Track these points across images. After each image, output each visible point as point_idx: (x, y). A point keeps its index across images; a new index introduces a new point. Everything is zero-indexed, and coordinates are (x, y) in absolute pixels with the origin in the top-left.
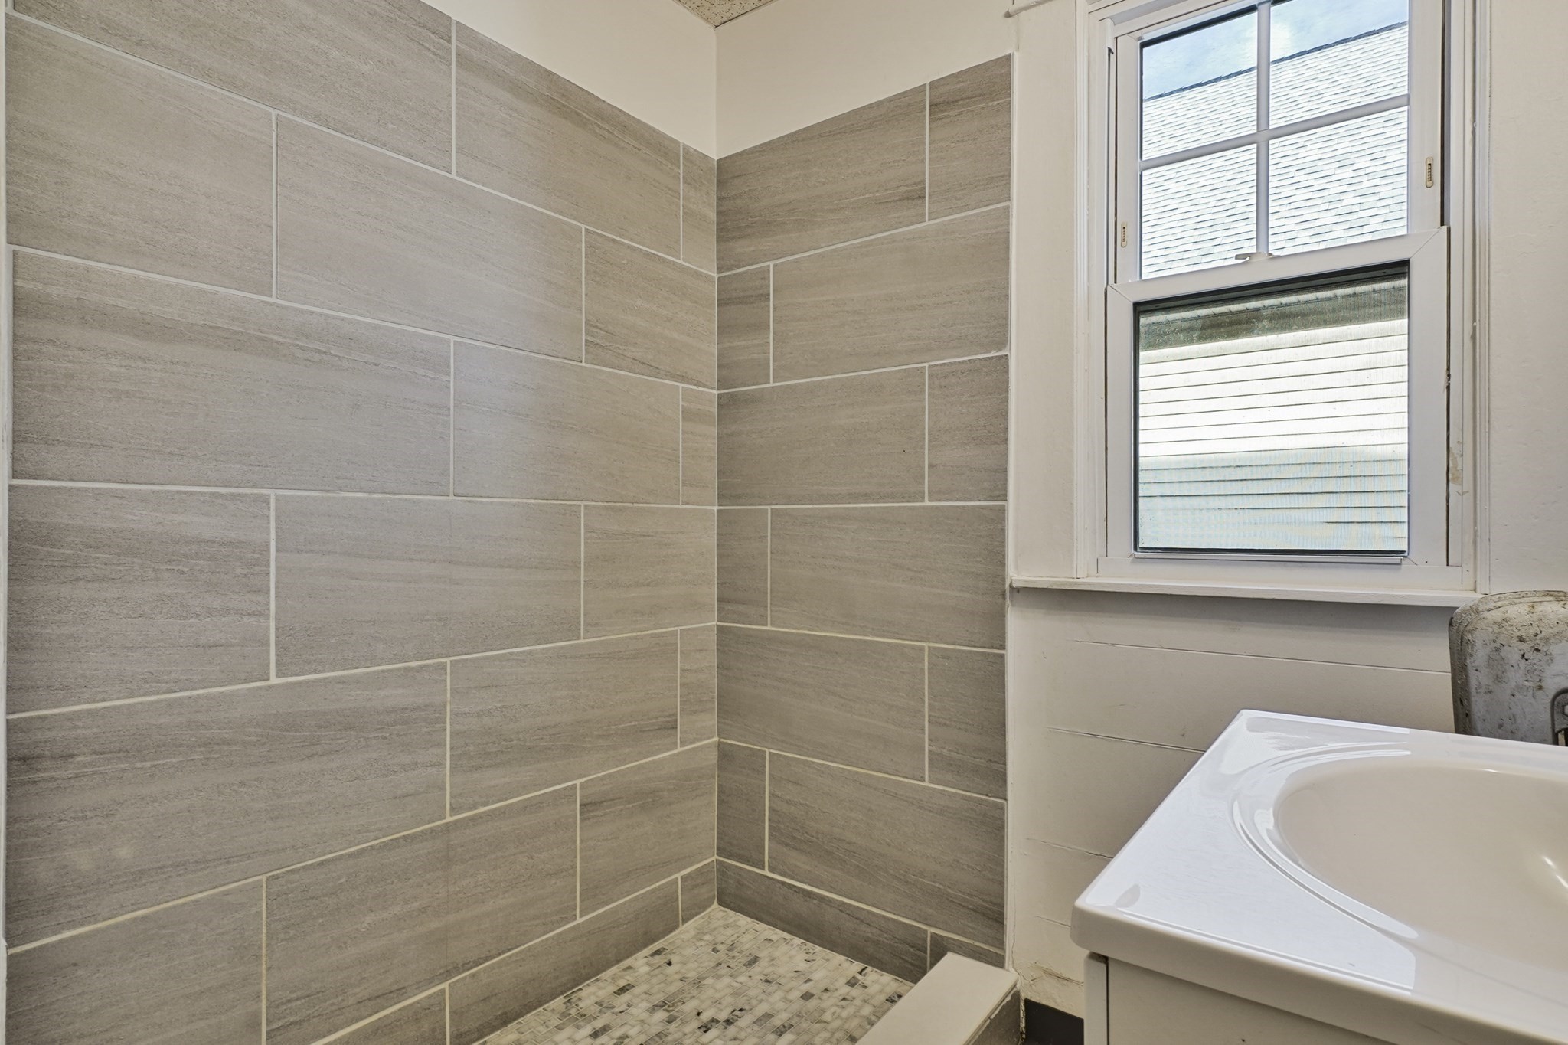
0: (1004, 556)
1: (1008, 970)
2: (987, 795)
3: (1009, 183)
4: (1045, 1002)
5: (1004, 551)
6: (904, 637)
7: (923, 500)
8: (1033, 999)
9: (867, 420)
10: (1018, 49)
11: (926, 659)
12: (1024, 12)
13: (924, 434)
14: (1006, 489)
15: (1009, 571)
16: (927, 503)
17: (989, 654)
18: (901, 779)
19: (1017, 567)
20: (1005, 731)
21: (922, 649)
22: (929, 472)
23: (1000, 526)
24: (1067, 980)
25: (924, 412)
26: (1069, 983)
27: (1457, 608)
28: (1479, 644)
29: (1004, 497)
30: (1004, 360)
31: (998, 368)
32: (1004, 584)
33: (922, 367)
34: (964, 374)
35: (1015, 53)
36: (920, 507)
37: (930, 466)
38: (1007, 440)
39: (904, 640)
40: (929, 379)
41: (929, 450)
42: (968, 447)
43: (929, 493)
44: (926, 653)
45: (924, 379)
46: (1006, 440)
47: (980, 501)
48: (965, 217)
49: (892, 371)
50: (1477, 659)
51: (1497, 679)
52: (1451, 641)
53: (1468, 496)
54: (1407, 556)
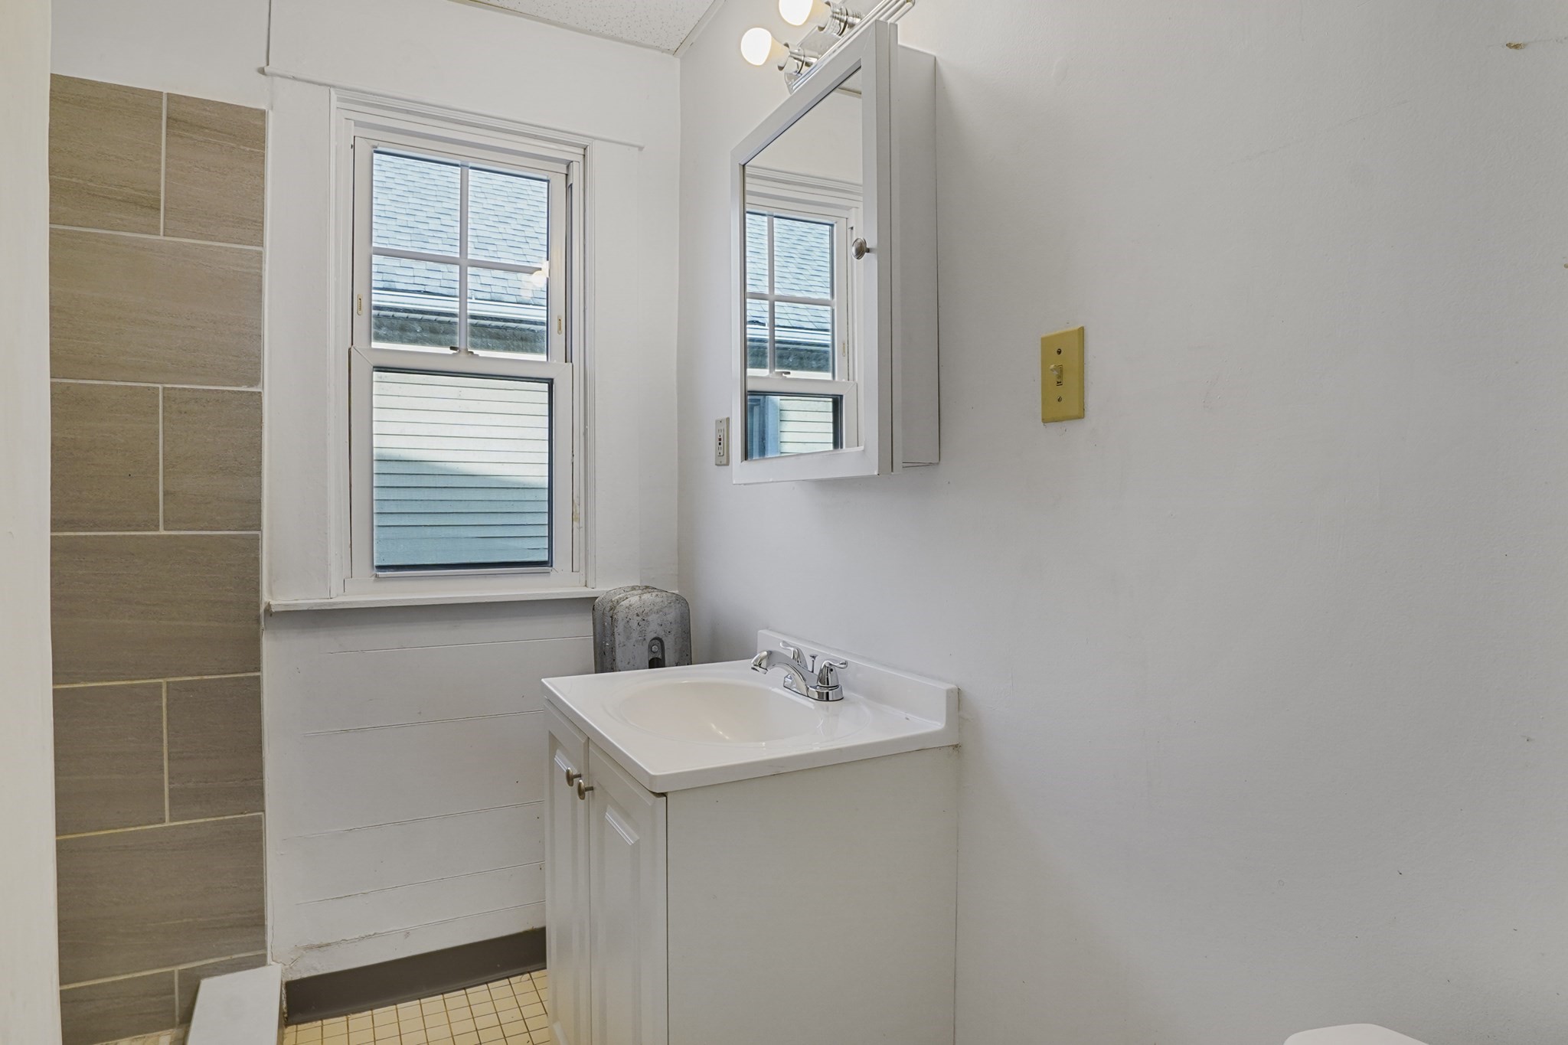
0: (258, 583)
1: (270, 965)
2: (242, 813)
3: (263, 231)
4: (305, 975)
5: (258, 578)
6: (133, 677)
7: (157, 528)
8: (293, 979)
9: (73, 437)
10: (272, 108)
11: (164, 695)
12: (279, 78)
13: (158, 459)
14: (260, 520)
15: (263, 597)
16: (162, 532)
17: (242, 678)
18: (133, 829)
19: (271, 593)
20: (261, 747)
21: (159, 686)
22: (164, 499)
23: (253, 555)
24: (328, 945)
25: (158, 435)
26: (329, 948)
27: (596, 598)
28: (620, 619)
29: (259, 527)
30: (257, 397)
31: (251, 403)
32: (258, 607)
33: (154, 388)
34: (210, 404)
35: (270, 112)
36: (154, 536)
37: (166, 493)
38: (261, 472)
39: (134, 679)
40: (163, 402)
41: (164, 476)
42: (215, 477)
43: (165, 521)
44: (164, 690)
45: (158, 401)
46: (259, 473)
47: (229, 530)
48: (211, 246)
49: (112, 386)
50: (620, 628)
51: (628, 638)
52: (594, 620)
53: (583, 529)
54: (552, 566)
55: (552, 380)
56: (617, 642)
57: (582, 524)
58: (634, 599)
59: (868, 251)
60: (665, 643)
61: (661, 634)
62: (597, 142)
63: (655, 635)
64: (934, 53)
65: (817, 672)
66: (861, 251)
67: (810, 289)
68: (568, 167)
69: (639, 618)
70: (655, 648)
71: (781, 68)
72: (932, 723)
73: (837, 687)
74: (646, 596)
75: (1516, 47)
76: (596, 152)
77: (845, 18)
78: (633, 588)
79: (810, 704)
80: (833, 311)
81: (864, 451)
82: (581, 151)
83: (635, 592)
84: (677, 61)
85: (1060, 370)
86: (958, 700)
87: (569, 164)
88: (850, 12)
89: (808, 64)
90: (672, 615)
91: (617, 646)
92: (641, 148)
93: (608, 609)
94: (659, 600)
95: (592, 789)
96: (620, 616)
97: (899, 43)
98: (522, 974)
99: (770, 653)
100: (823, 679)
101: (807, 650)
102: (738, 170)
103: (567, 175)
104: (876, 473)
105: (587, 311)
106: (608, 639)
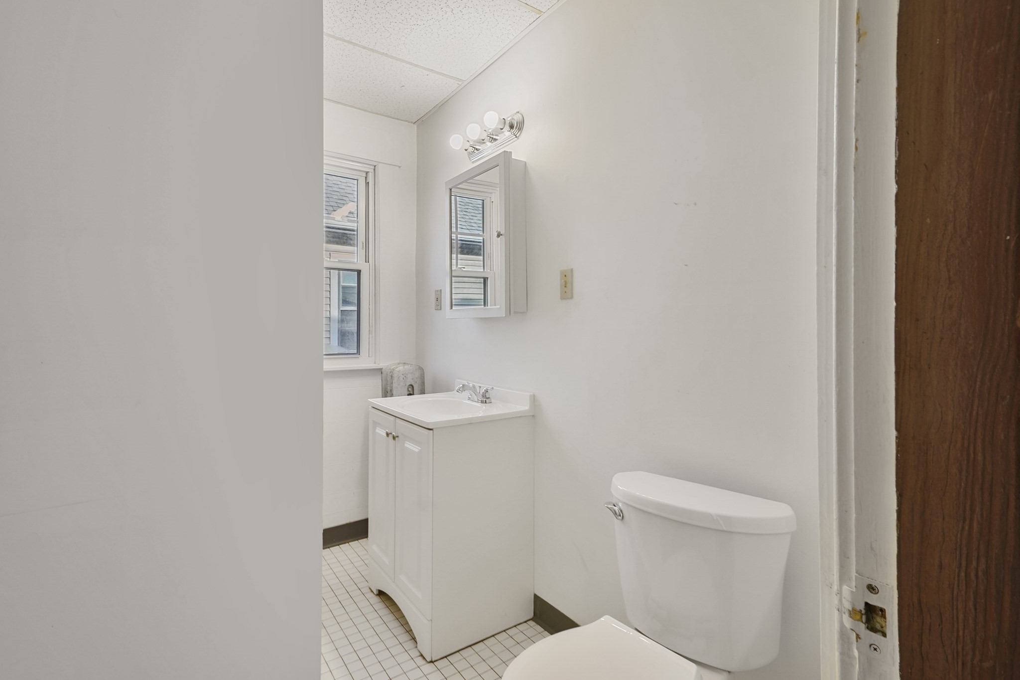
27: (382, 368)
28: (395, 377)
50: (395, 381)
51: (399, 385)
52: (382, 377)
53: (374, 338)
54: (359, 355)
55: (360, 271)
56: (394, 386)
57: (373, 335)
58: (401, 368)
59: (501, 235)
60: (414, 386)
61: (413, 384)
62: (380, 164)
63: (409, 384)
64: (525, 160)
65: (481, 393)
66: (499, 235)
67: (467, 210)
68: (366, 173)
69: (404, 376)
70: (410, 389)
71: (466, 150)
72: (524, 407)
73: (489, 398)
74: (406, 367)
75: (676, 204)
76: (380, 168)
77: (492, 136)
78: (399, 364)
79: (479, 405)
80: (484, 239)
81: (500, 308)
82: (373, 167)
83: (401, 365)
84: (415, 126)
85: (566, 282)
86: (534, 400)
87: (367, 173)
88: (494, 134)
89: (477, 149)
90: (417, 374)
91: (394, 388)
92: (400, 167)
93: (389, 372)
94: (412, 368)
95: (398, 437)
96: (395, 375)
97: (513, 157)
98: (345, 543)
99: (463, 385)
100: (484, 396)
101: (477, 385)
102: (448, 191)
103: (366, 177)
104: (504, 316)
105: (376, 240)
106: (389, 386)
